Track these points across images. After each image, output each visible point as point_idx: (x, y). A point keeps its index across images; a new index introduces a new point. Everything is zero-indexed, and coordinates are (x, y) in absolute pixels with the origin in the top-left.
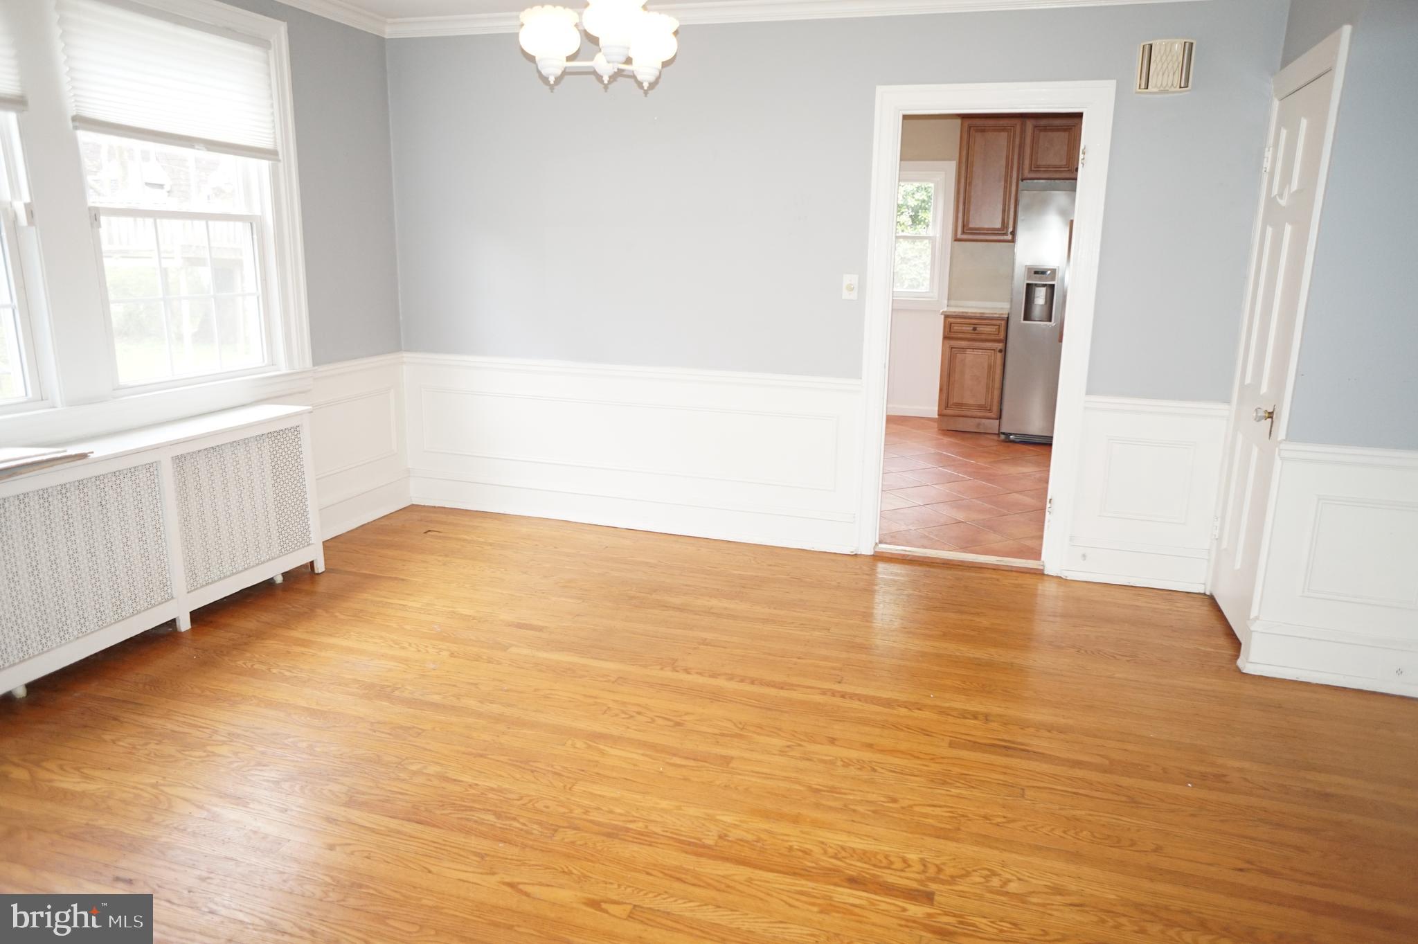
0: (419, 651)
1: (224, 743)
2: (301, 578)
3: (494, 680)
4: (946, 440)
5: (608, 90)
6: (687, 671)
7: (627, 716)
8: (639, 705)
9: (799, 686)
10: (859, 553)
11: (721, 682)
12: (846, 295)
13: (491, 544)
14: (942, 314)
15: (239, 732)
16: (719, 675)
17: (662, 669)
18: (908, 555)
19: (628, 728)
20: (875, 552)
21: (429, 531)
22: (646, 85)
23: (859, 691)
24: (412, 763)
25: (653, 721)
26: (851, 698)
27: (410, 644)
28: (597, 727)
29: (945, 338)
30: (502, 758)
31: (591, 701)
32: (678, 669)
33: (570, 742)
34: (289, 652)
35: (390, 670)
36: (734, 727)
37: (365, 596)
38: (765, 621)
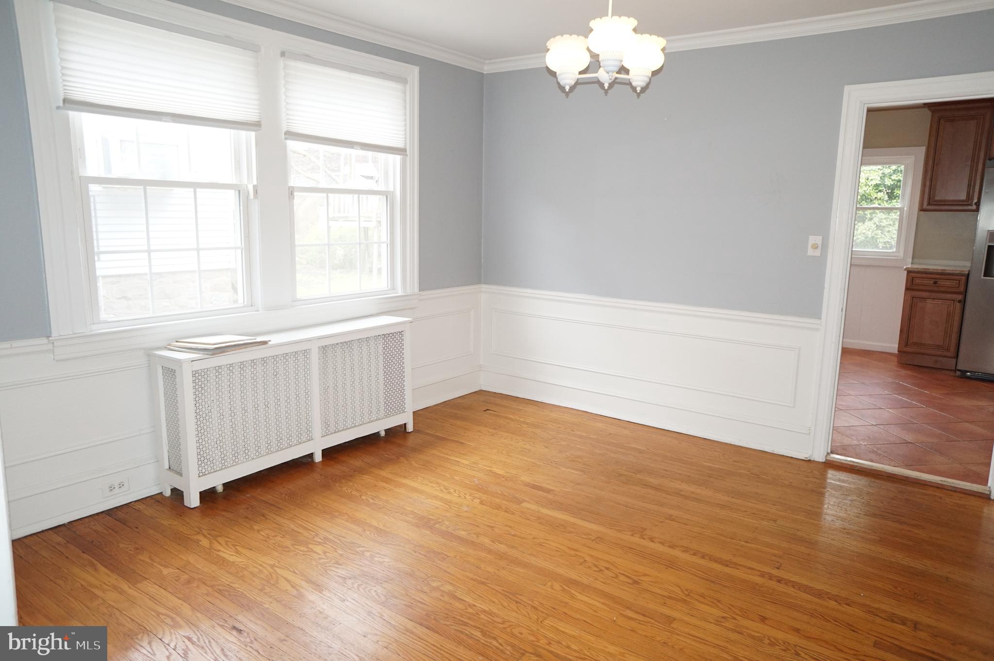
0: (460, 496)
1: (320, 544)
2: (396, 434)
3: (506, 525)
4: (903, 372)
5: (608, 94)
6: (652, 540)
7: (598, 570)
8: (608, 561)
9: (741, 565)
10: (812, 459)
11: (677, 553)
12: (810, 252)
13: (527, 423)
14: (905, 269)
15: (331, 537)
16: (677, 546)
17: (632, 535)
18: (856, 466)
19: (596, 579)
20: (826, 460)
21: (488, 410)
22: (639, 89)
23: (794, 578)
24: (433, 581)
25: (617, 577)
26: (786, 584)
27: (455, 491)
28: (573, 575)
29: (907, 289)
30: (497, 588)
31: (573, 553)
32: (645, 537)
33: (550, 584)
34: (376, 486)
35: (437, 508)
36: (680, 593)
37: (434, 452)
38: (723, 507)
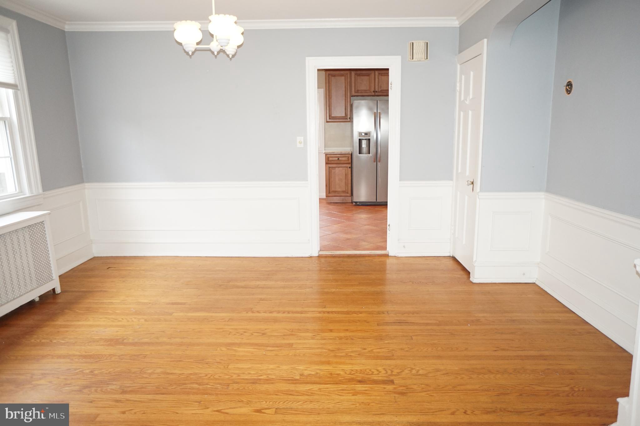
0: (128, 321)
1: (40, 379)
2: (48, 297)
3: (171, 328)
4: (331, 207)
5: (217, 58)
6: (258, 312)
7: (240, 334)
8: (242, 329)
9: (309, 311)
10: (312, 256)
11: (275, 315)
12: (299, 145)
13: (143, 270)
14: (324, 153)
15: (47, 372)
16: (273, 312)
17: (247, 313)
18: (333, 254)
19: (243, 339)
20: (319, 255)
21: (109, 268)
22: (231, 56)
23: (334, 310)
24: (147, 370)
25: (252, 334)
26: (332, 313)
27: (123, 319)
28: (229, 341)
29: (326, 163)
30: (190, 360)
31: (221, 330)
32: (254, 312)
33: (219, 349)
34: (59, 332)
35: (117, 332)
36: (289, 332)
37: (89, 301)
38: (284, 287)
